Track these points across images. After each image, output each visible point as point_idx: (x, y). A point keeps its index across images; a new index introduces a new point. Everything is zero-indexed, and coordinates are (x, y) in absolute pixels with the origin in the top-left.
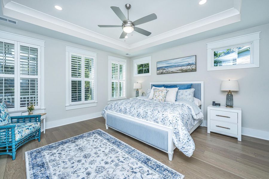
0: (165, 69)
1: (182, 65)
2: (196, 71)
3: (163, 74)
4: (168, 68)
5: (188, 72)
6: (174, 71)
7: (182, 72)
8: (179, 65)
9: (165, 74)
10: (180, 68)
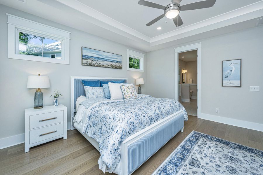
0: (95, 61)
1: (113, 61)
2: (122, 69)
3: (91, 66)
4: (98, 60)
5: (117, 68)
6: (105, 65)
7: (113, 68)
8: (110, 60)
9: (94, 66)
10: (111, 63)
